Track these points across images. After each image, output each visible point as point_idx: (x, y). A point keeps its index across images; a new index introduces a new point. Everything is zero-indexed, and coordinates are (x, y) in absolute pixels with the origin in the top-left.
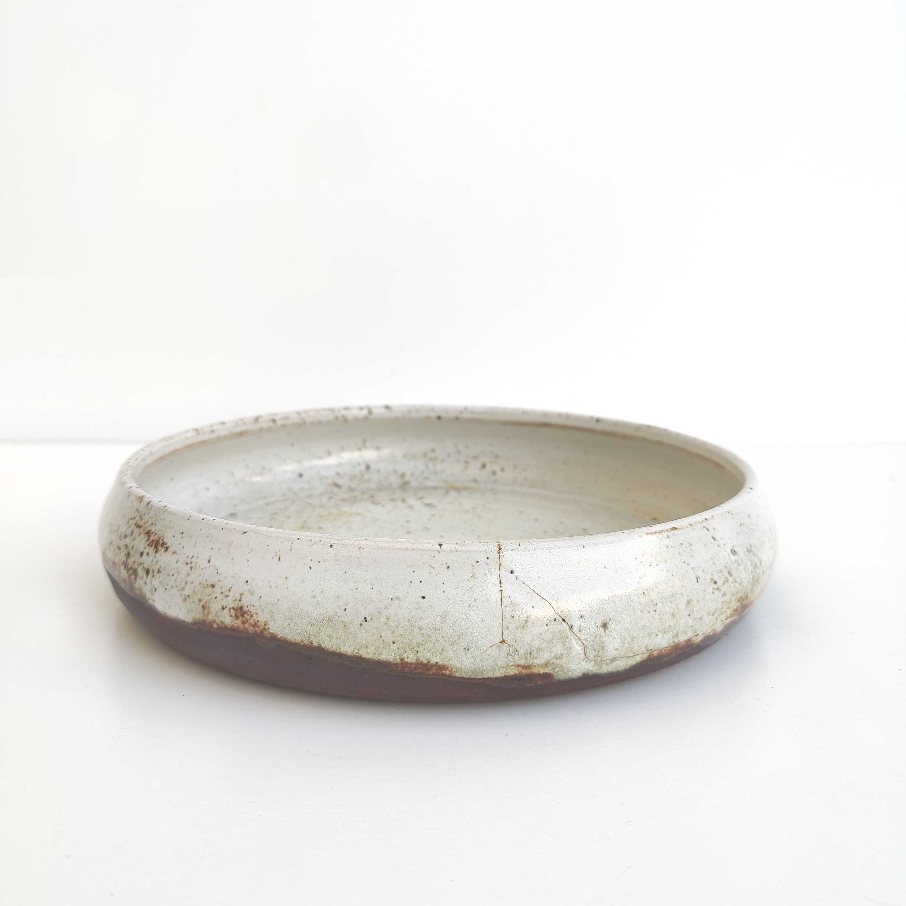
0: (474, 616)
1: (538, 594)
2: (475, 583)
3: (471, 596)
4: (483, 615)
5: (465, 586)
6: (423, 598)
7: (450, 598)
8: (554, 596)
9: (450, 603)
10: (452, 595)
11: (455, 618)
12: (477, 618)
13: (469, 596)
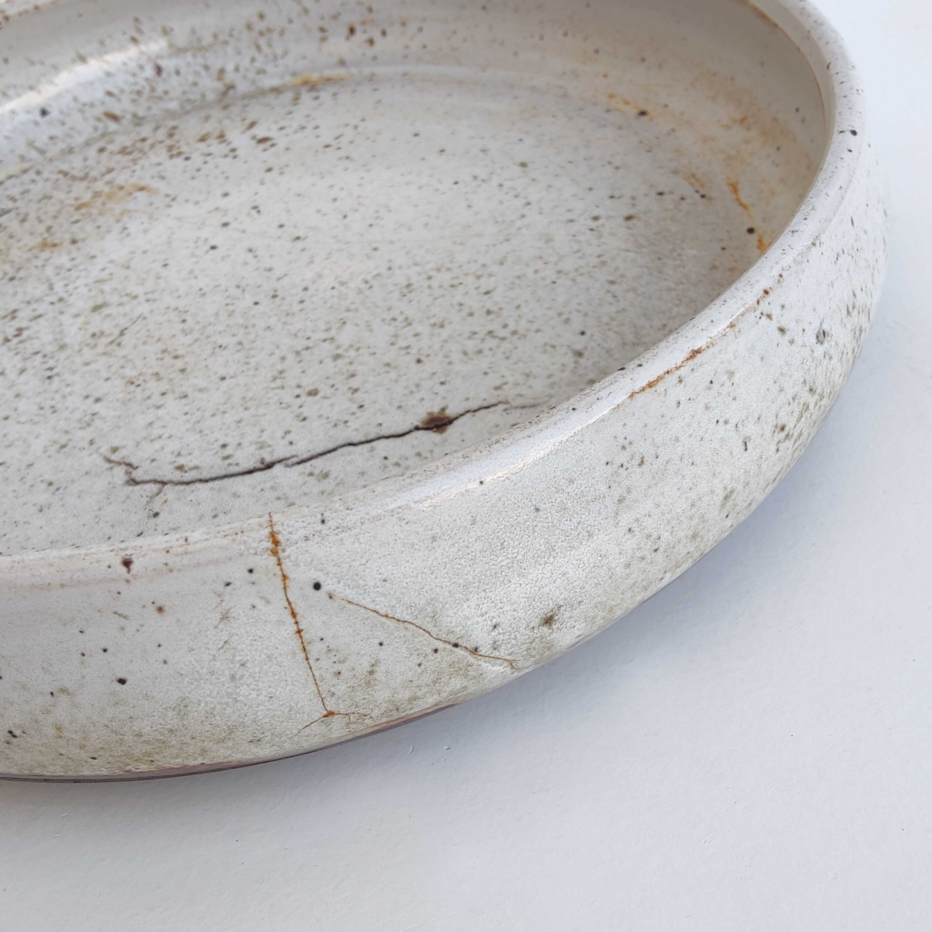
0: (250, 694)
1: (387, 616)
2: (234, 631)
3: (231, 657)
4: (270, 687)
5: (211, 642)
6: (122, 681)
7: (184, 673)
8: (426, 610)
9: (187, 682)
10: (187, 666)
11: (206, 705)
12: (258, 695)
13: (227, 659)
